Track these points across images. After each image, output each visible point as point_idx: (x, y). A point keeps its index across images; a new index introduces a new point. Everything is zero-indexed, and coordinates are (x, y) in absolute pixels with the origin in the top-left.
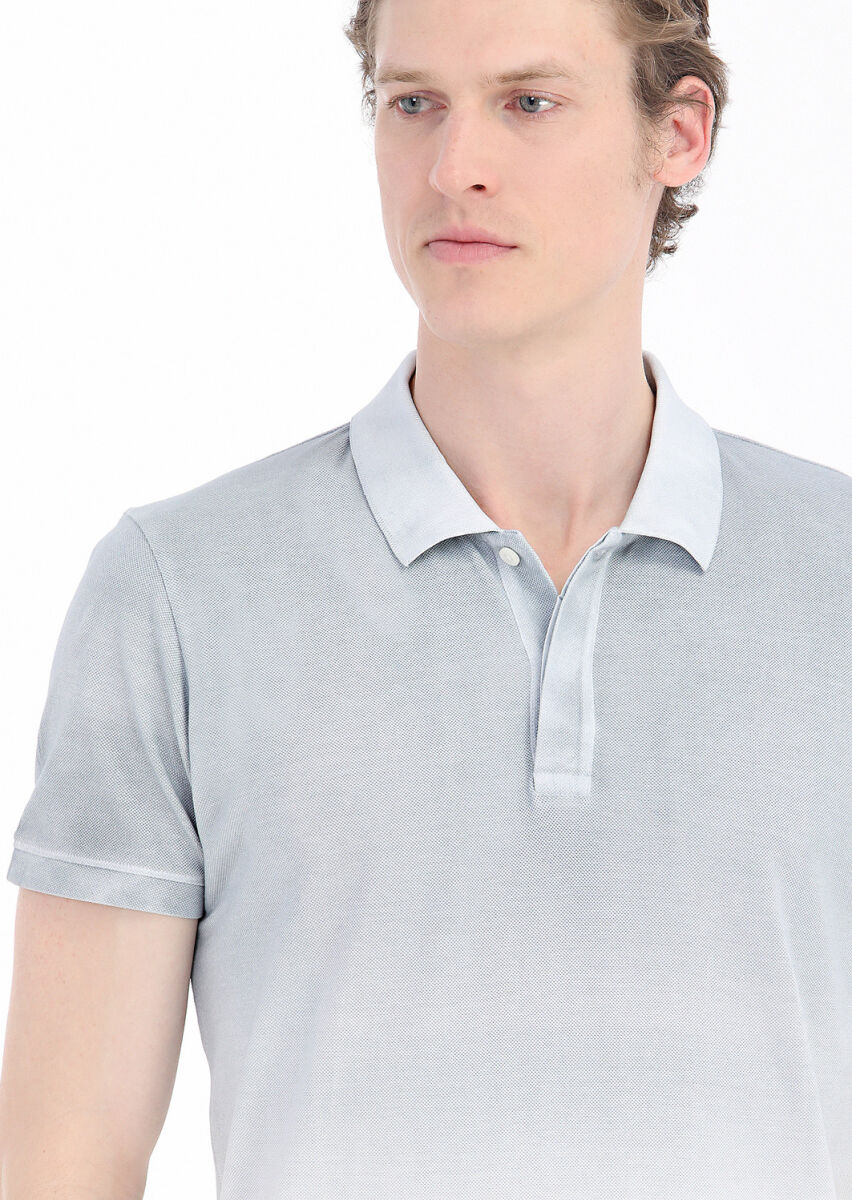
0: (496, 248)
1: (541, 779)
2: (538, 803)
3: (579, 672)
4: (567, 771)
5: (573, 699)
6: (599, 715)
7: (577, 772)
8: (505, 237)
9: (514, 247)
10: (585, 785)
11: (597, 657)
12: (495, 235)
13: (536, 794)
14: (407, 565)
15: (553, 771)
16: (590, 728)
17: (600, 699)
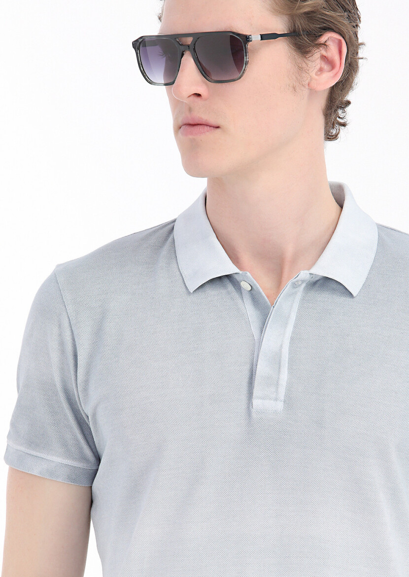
0: (209, 127)
1: (256, 402)
2: (254, 415)
3: (281, 346)
4: (270, 399)
5: (276, 361)
6: (290, 369)
7: (276, 399)
8: (213, 121)
9: (218, 127)
10: (280, 406)
11: (292, 339)
12: (207, 120)
13: (253, 411)
14: (192, 292)
15: (263, 398)
16: (284, 376)
17: (291, 361)
